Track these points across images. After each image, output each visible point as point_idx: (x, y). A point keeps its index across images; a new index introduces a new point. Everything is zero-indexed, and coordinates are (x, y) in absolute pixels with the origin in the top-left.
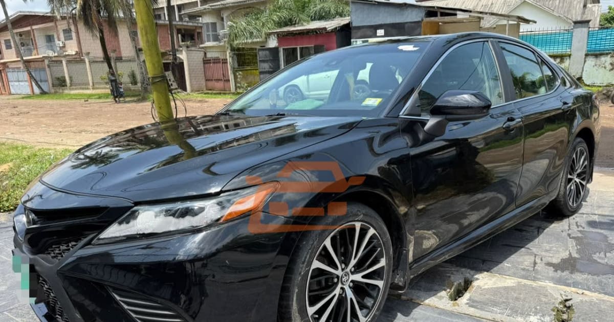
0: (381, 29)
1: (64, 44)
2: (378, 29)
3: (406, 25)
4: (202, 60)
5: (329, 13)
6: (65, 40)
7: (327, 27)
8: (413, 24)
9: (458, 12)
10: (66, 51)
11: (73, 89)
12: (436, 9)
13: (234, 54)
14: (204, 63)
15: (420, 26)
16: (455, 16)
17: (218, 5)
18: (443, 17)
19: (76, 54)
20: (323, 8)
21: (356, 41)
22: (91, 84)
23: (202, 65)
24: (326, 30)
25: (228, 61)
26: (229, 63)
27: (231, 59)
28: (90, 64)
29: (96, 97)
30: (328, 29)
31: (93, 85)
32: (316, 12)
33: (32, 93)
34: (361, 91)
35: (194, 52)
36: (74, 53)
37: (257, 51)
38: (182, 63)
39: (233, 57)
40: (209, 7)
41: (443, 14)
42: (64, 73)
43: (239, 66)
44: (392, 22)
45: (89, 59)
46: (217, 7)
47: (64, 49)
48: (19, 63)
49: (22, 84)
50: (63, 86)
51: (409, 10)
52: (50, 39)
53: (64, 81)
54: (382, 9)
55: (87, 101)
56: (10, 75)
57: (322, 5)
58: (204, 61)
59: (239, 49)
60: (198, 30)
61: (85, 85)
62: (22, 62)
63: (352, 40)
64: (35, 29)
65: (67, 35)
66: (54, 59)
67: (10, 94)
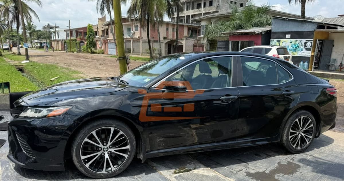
0: (289, 34)
1: (134, 33)
2: (287, 34)
3: (304, 33)
4: (193, 45)
5: (263, 23)
6: (135, 31)
7: (256, 31)
8: (309, 33)
9: (338, 27)
10: (134, 36)
11: (133, 54)
12: (324, 25)
13: (208, 43)
14: (194, 47)
15: (313, 34)
16: (336, 29)
17: (210, 16)
18: (328, 29)
19: (138, 38)
20: (259, 21)
21: (273, 40)
22: (141, 53)
23: (193, 47)
24: (255, 33)
25: (205, 46)
26: (205, 47)
27: (206, 45)
28: (142, 43)
29: (141, 59)
30: (256, 33)
31: (142, 53)
32: (255, 23)
33: (116, 55)
34: (265, 68)
35: (190, 40)
36: (137, 37)
37: (217, 42)
38: (183, 46)
39: (207, 44)
40: (205, 17)
41: (328, 28)
42: (131, 47)
43: (210, 49)
44: (296, 31)
45: (142, 40)
46: (209, 17)
47: (134, 35)
48: (112, 40)
49: (113, 50)
50: (130, 53)
51: (307, 24)
52: (129, 30)
53: (130, 50)
54: (291, 23)
55: (135, 61)
56: (109, 45)
57: (259, 19)
58: (194, 45)
59: (212, 41)
60: (199, 29)
61: (138, 53)
62: (114, 40)
63: (271, 39)
64: (124, 25)
65: (136, 28)
66: (128, 39)
67: (108, 54)
